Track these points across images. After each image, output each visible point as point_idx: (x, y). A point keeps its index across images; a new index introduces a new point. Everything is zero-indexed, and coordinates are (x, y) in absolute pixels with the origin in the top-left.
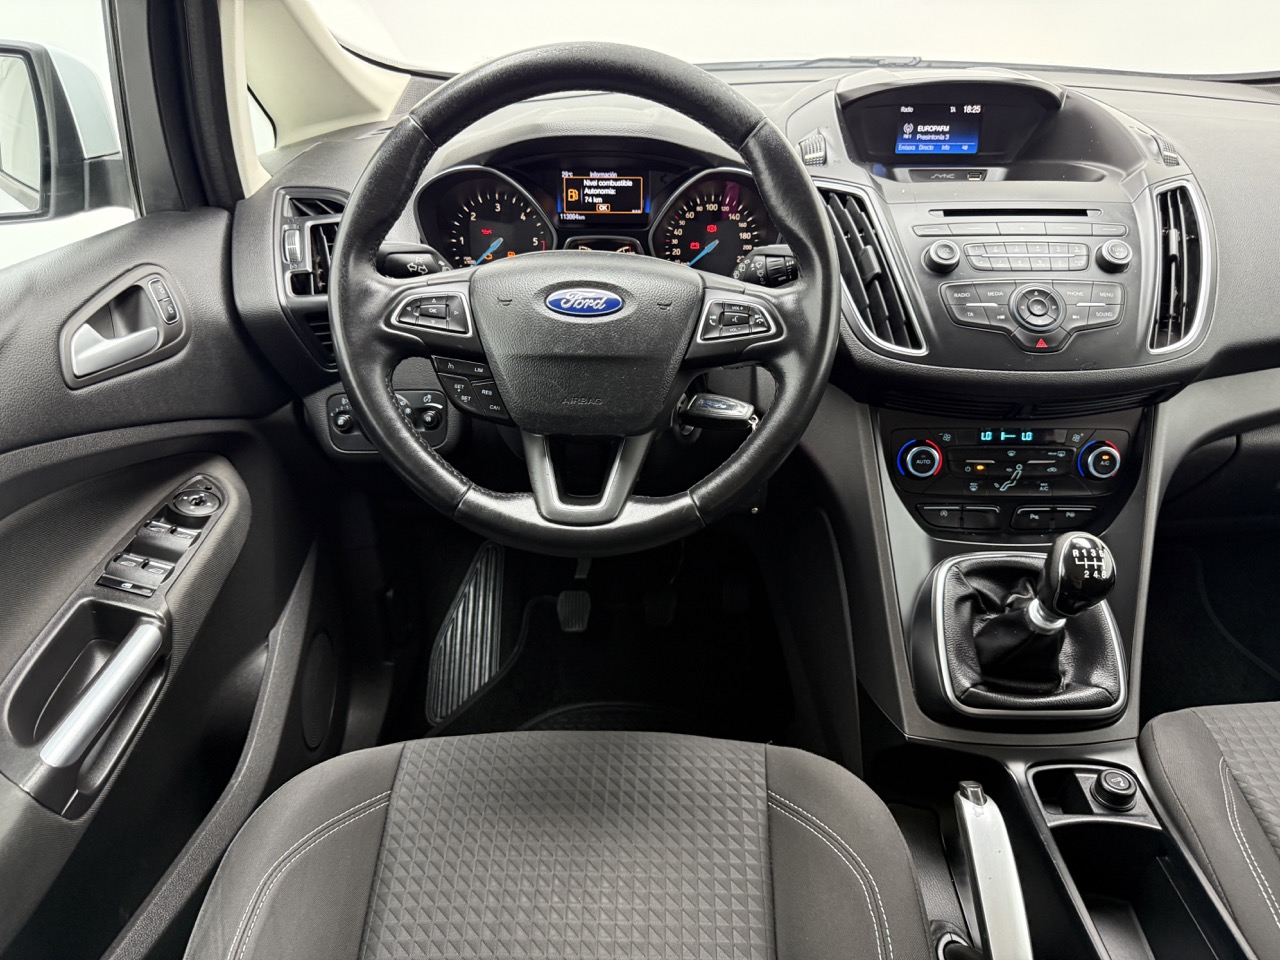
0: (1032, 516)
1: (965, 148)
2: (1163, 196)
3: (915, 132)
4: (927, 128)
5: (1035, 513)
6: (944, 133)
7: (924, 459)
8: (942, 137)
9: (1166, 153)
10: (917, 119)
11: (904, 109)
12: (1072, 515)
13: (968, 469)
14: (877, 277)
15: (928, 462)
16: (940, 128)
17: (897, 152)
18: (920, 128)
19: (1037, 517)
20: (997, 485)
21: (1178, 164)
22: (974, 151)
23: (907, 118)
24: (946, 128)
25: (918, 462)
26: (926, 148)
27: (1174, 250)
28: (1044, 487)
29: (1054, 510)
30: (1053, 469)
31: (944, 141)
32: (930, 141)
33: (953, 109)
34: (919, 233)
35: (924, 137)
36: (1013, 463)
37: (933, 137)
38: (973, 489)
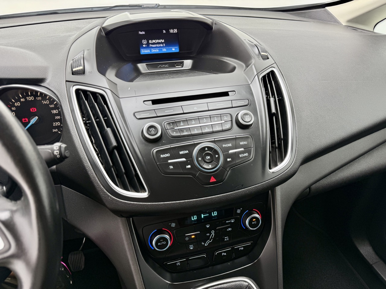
0: (223, 254)
1: (174, 49)
2: (264, 77)
3: (148, 44)
4: (154, 41)
5: (224, 252)
6: (162, 43)
7: (162, 242)
8: (162, 45)
9: (262, 53)
10: (148, 37)
11: (140, 33)
12: (242, 248)
13: (187, 239)
14: (115, 147)
15: (164, 243)
16: (160, 41)
17: (141, 54)
18: (150, 41)
19: (225, 254)
20: (203, 244)
21: (268, 58)
22: (178, 51)
23: (143, 37)
24: (163, 41)
25: (159, 244)
26: (155, 51)
27: (273, 110)
28: (226, 239)
29: (233, 248)
30: (230, 229)
31: (163, 47)
32: (156, 47)
33: (164, 32)
34: (138, 117)
35: (153, 46)
36: (209, 231)
37: (157, 45)
38: (192, 248)
